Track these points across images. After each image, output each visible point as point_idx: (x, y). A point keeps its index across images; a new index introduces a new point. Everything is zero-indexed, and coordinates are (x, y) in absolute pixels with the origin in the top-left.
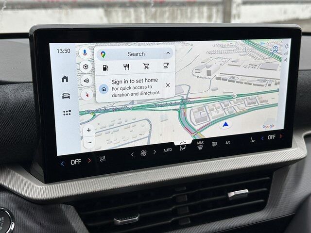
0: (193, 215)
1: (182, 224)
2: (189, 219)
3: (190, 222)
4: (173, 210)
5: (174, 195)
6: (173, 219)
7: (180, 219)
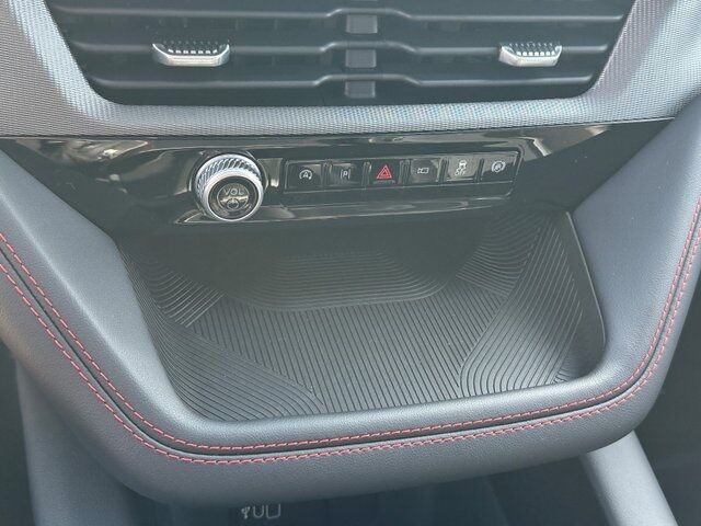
0: (386, 76)
1: (354, 96)
2: (373, 85)
3: (374, 94)
4: (327, 51)
5: (338, 10)
6: (326, 78)
7: (350, 81)
